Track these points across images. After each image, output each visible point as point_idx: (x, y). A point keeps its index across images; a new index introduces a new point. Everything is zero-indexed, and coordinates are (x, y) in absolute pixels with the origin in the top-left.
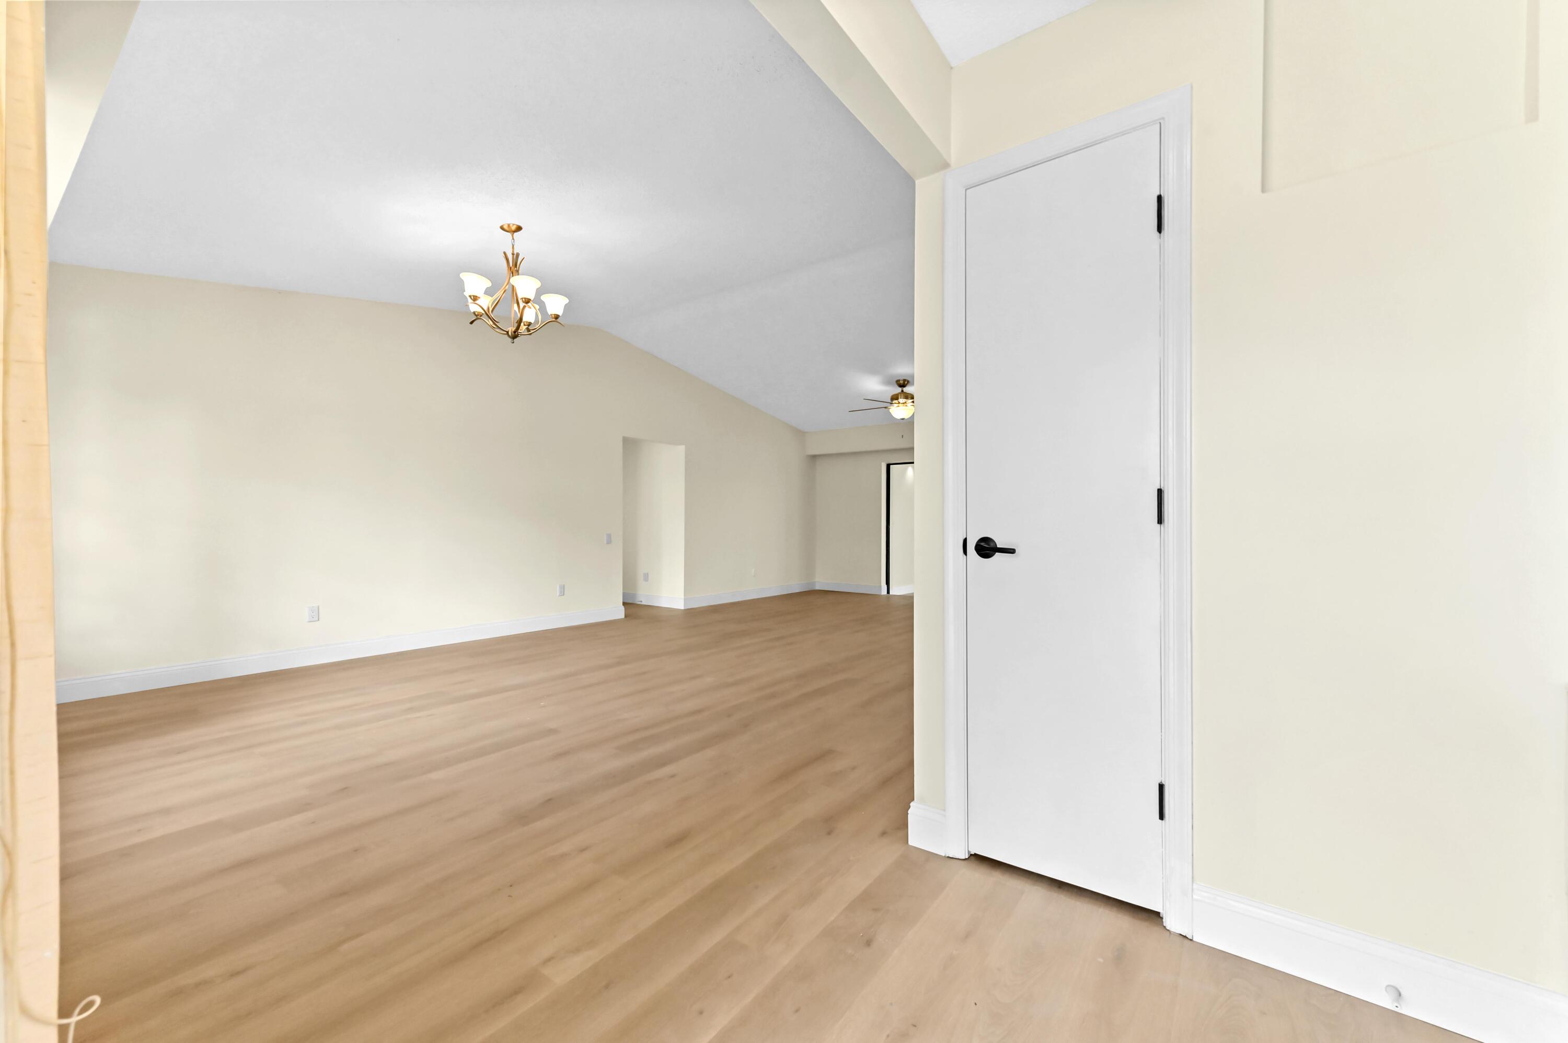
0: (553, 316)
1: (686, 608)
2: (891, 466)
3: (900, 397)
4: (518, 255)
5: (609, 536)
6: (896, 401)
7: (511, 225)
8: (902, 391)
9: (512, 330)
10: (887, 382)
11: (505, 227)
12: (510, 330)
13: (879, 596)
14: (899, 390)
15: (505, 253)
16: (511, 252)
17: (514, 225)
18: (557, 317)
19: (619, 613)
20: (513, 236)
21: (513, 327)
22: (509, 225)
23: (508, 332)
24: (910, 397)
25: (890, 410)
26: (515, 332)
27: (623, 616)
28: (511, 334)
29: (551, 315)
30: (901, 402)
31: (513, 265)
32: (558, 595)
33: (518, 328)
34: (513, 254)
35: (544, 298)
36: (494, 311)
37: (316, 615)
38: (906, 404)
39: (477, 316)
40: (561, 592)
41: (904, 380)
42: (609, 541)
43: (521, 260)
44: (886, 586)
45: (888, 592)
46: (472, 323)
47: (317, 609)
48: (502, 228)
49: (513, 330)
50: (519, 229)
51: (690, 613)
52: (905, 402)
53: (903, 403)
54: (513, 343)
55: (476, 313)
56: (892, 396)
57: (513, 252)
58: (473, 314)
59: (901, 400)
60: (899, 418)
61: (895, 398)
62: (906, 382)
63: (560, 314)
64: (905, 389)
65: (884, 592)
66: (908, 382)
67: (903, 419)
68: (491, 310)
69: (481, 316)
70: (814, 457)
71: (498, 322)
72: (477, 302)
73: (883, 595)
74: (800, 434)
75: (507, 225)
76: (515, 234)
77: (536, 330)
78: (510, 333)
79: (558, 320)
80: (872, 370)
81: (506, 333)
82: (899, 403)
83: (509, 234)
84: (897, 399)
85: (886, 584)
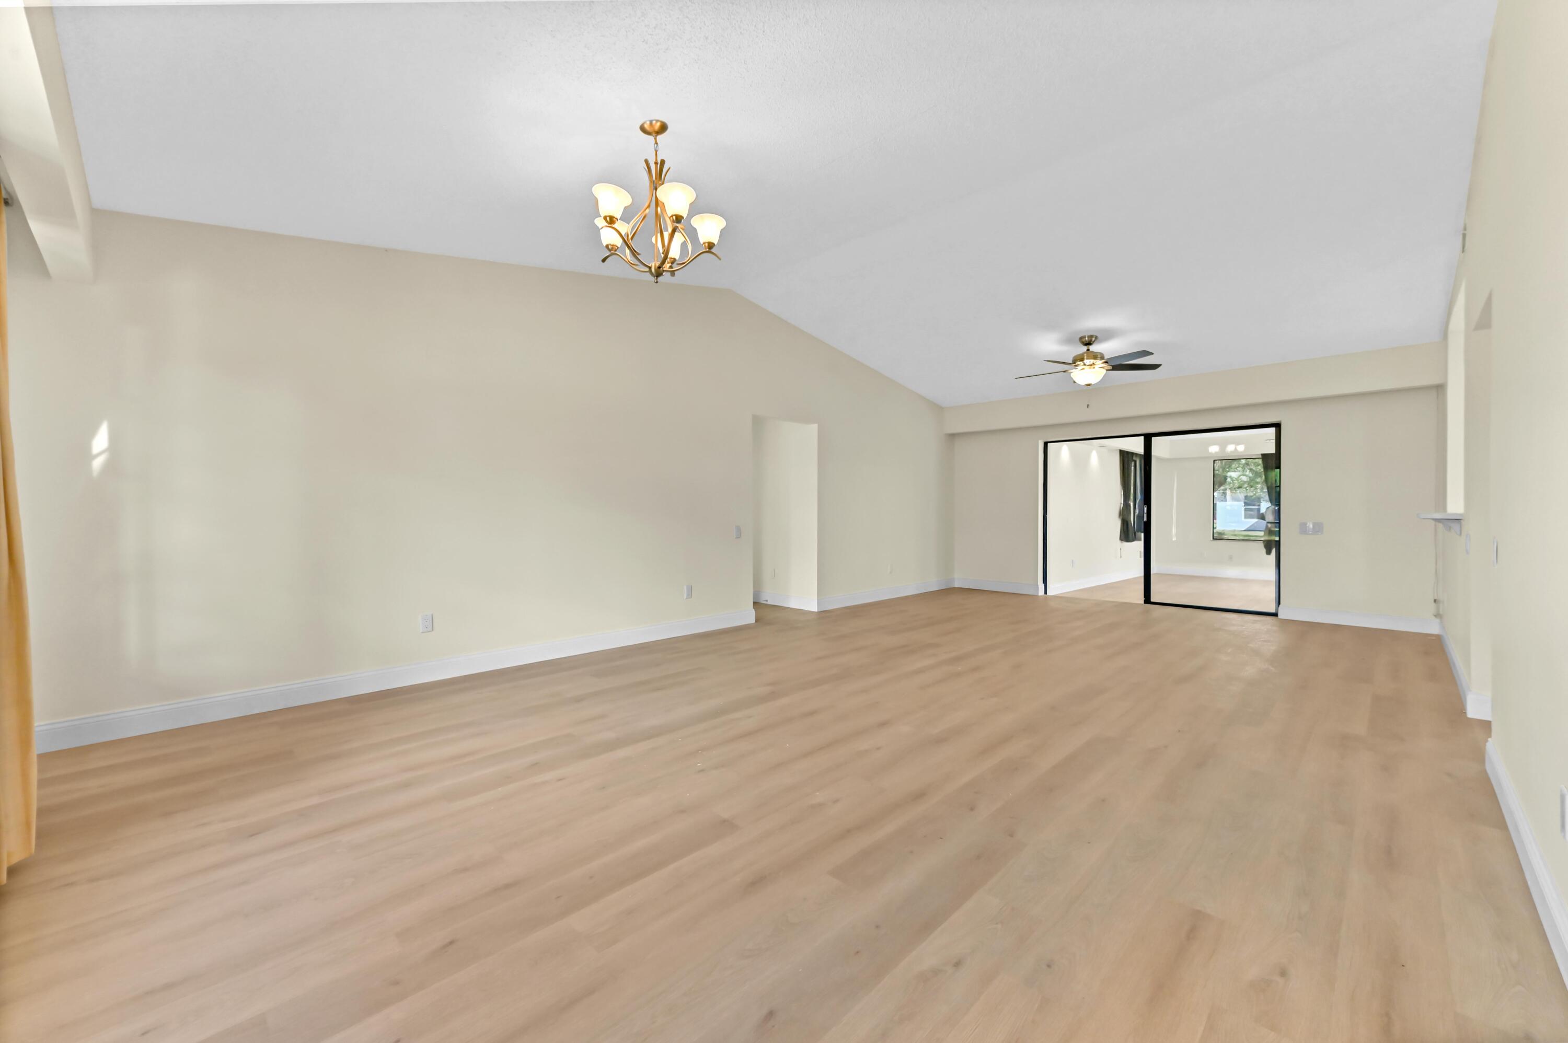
0: (707, 244)
1: (819, 611)
2: (1049, 444)
3: (1085, 357)
4: (663, 162)
5: (739, 530)
6: (1081, 363)
7: (654, 122)
8: (1088, 350)
9: (655, 266)
10: (1068, 341)
11: (647, 126)
12: (653, 265)
13: (1035, 597)
14: (1085, 348)
15: (646, 161)
16: (654, 160)
17: (657, 121)
18: (711, 246)
19: (749, 616)
20: (655, 139)
21: (657, 261)
22: (651, 122)
23: (650, 268)
24: (1099, 356)
25: (1072, 375)
26: (659, 267)
27: (753, 621)
28: (655, 270)
29: (704, 243)
30: (1087, 364)
31: (656, 178)
32: (685, 597)
33: (663, 262)
34: (656, 163)
35: (696, 222)
36: (634, 239)
37: (430, 623)
38: (1092, 366)
39: (610, 250)
40: (688, 595)
41: (1092, 336)
42: (739, 536)
43: (667, 170)
44: (1043, 584)
45: (1046, 593)
46: (604, 260)
47: (431, 618)
48: (642, 129)
49: (657, 265)
50: (664, 128)
51: (823, 615)
52: (1093, 364)
53: (1091, 365)
54: (657, 282)
55: (610, 247)
56: (1075, 357)
57: (656, 160)
58: (606, 250)
59: (1087, 362)
60: (1084, 384)
61: (1079, 359)
62: (1094, 339)
63: (715, 241)
64: (1092, 348)
65: (1041, 593)
66: (1096, 337)
67: (1089, 385)
68: (630, 237)
69: (615, 251)
70: (952, 436)
71: (639, 254)
72: (614, 226)
73: (1041, 596)
74: (938, 410)
75: (648, 123)
76: (659, 137)
77: (684, 265)
78: (653, 270)
79: (713, 250)
80: (1049, 326)
81: (647, 269)
82: (1085, 365)
83: (651, 138)
84: (1082, 360)
85: (1044, 583)
